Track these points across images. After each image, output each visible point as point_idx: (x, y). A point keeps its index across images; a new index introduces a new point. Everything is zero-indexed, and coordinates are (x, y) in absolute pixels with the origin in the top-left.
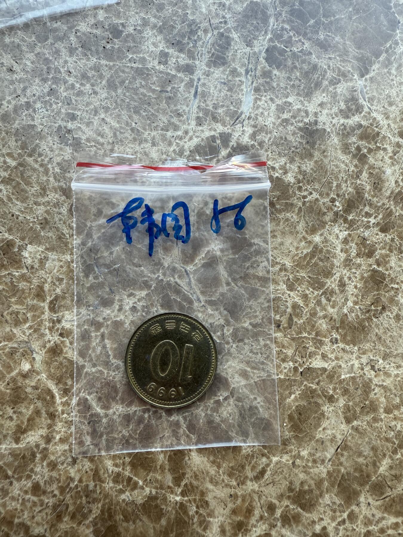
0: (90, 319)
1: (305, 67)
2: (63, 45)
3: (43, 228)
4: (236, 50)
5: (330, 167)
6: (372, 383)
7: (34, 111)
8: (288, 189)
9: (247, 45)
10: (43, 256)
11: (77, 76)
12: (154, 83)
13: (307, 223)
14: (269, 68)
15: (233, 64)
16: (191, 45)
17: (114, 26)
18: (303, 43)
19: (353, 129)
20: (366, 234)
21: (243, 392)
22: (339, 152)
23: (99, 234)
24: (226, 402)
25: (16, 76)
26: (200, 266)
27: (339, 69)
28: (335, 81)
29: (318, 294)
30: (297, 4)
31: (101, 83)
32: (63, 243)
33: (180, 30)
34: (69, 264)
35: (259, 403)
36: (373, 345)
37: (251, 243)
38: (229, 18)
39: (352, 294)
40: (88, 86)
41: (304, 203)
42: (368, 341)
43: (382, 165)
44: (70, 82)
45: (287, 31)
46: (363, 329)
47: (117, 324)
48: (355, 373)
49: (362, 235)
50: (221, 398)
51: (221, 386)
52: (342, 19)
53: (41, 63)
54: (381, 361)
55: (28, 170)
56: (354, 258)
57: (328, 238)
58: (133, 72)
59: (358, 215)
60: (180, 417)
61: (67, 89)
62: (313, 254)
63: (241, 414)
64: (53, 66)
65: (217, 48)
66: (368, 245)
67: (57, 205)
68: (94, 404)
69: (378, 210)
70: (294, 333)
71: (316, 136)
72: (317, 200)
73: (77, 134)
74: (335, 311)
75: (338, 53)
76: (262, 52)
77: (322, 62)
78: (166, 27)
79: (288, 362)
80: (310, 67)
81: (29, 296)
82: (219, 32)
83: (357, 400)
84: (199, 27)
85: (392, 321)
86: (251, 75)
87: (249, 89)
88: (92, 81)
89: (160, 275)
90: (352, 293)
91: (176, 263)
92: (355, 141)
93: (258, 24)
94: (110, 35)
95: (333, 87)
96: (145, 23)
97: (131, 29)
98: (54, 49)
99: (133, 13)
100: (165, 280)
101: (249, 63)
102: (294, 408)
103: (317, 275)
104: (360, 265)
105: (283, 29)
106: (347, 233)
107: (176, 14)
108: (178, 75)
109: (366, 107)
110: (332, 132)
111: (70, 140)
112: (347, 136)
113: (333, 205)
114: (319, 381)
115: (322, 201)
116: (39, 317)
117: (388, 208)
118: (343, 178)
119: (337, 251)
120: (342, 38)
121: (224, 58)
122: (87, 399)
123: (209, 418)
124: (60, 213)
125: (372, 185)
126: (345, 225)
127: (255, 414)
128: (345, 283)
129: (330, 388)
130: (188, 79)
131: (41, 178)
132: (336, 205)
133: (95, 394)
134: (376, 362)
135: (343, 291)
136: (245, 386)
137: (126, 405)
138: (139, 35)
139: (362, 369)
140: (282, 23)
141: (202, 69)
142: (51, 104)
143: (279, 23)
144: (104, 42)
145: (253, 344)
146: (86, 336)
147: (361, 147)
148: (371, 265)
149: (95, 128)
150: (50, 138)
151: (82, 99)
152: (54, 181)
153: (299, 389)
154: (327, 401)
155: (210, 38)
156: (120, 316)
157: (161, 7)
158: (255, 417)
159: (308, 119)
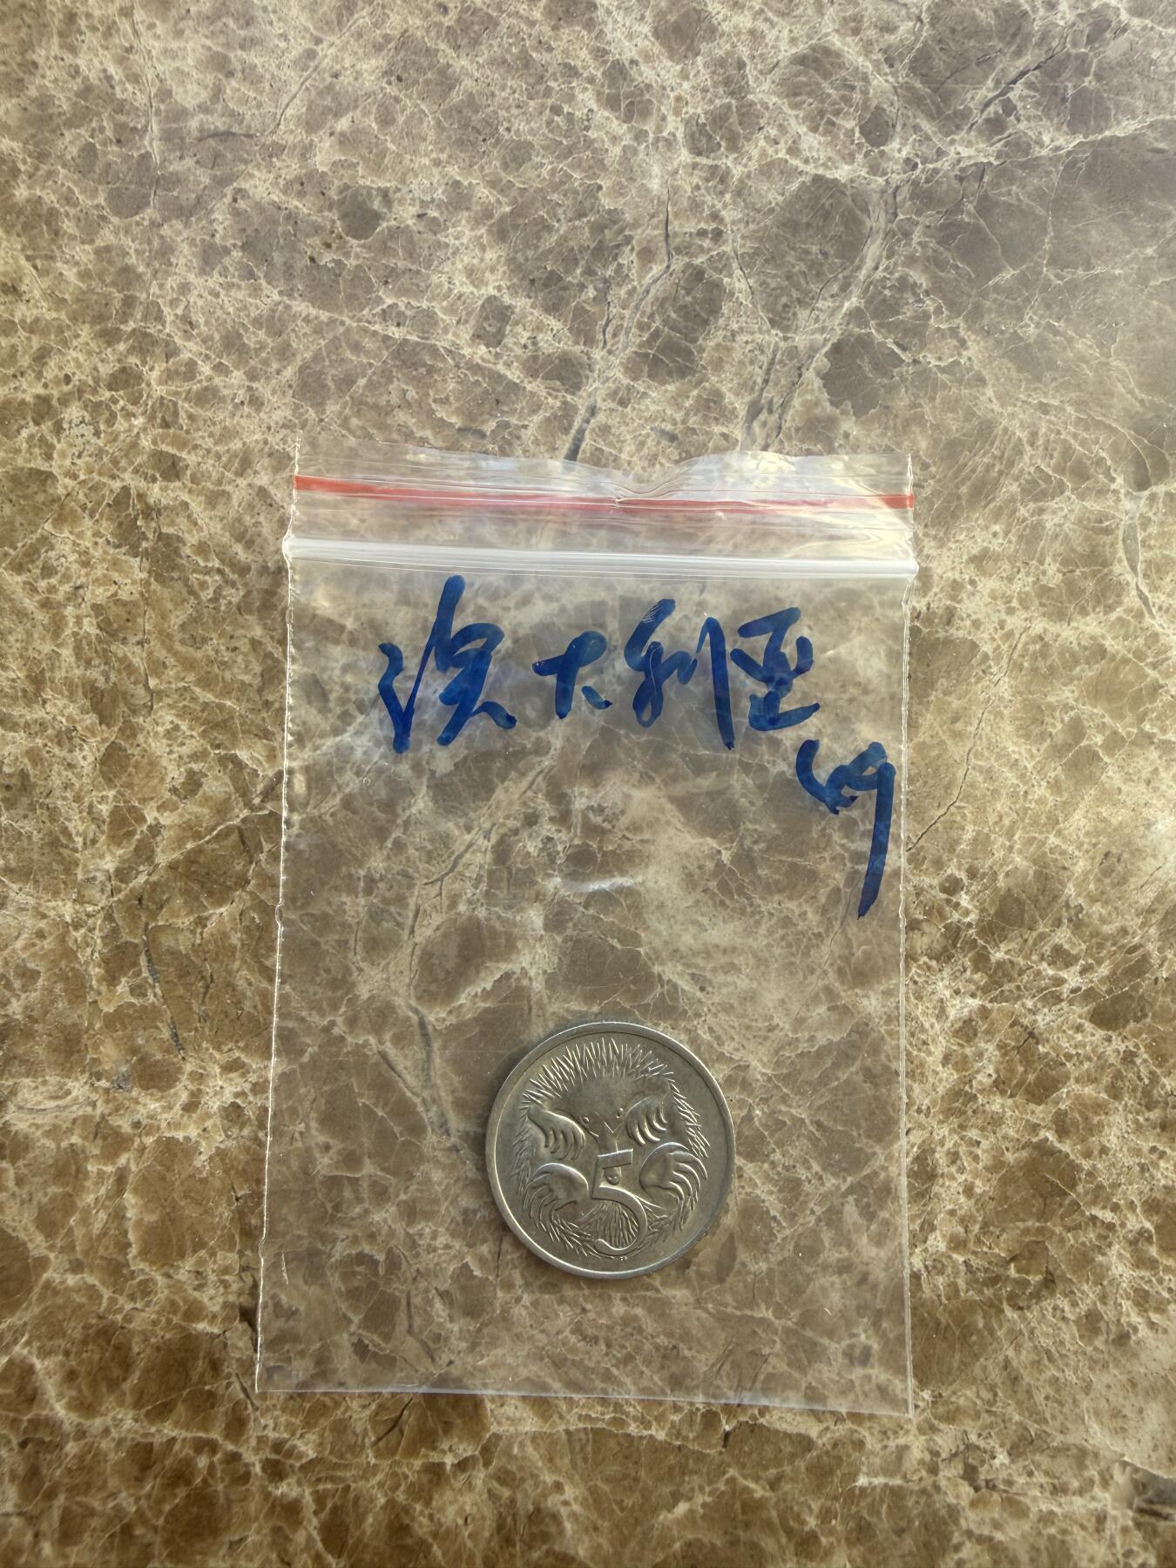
0: (93, 1117)
1: (953, 423)
2: (185, 235)
3: (9, 803)
4: (733, 335)
5: (966, 774)
6: (956, 1522)
7: (58, 429)
9: (773, 323)
11: (212, 338)
12: (447, 398)
13: (849, 945)
14: (828, 408)
15: (714, 379)
16: (591, 293)
17: (356, 194)
18: (963, 343)
19: (1071, 659)
20: (1043, 1019)
21: (524, 1458)
22: (1008, 727)
23: (176, 855)
24: (463, 1477)
25: (23, 307)
26: (470, 1016)
27: (1067, 451)
28: (1044, 486)
29: (838, 1188)
30: (970, 207)
31: (278, 372)
32: (62, 861)
33: (565, 238)
34: (64, 928)
35: (566, 1503)
36: (987, 1396)
37: (650, 975)
38: (733, 223)
39: (952, 1213)
40: (237, 376)
41: (852, 878)
42: (973, 1381)
43: (1146, 798)
44: (185, 356)
45: (915, 294)
46: (964, 1337)
47: (173, 1151)
48: (905, 1477)
49: (1025, 1022)
50: (449, 1460)
51: (458, 1421)
52: (1114, 279)
53: (108, 279)
54: (1002, 1458)
56: (982, 1091)
57: (908, 1008)
58: (385, 353)
59: (1026, 950)
60: (307, 1492)
61: (169, 376)
62: (845, 1053)
63: (500, 1527)
64: (144, 296)
65: (673, 315)
66: (1041, 1057)
67: (66, 737)
68: (50, 1388)
69: (1100, 946)
70: (729, 1298)
71: (940, 663)
72: (897, 874)
73: (172, 523)
74: (882, 1254)
75: (1073, 395)
76: (817, 351)
77: (1013, 416)
78: (521, 221)
79: (689, 1390)
80: (968, 426)
82: (688, 265)
84: (628, 240)
85: (1069, 1333)
86: (764, 424)
88: (252, 363)
89: (339, 1020)
90: (949, 1207)
91: (397, 994)
92: (1071, 702)
93: (825, 254)
94: (338, 224)
95: (1032, 506)
96: (458, 198)
97: (407, 214)
98: (156, 243)
99: (426, 161)
100: (349, 1039)
101: (766, 381)
102: (677, 1546)
103: (845, 1123)
104: (996, 1121)
105: (904, 285)
106: (975, 1003)
107: (562, 183)
108: (529, 387)
109: (1134, 592)
110: (998, 658)
111: (147, 539)
112: (1045, 677)
113: (948, 901)
114: (780, 1478)
115: (915, 880)
117: (1135, 948)
118: (1001, 817)
119: (930, 1059)
120: (1101, 345)
121: (690, 353)
122: (30, 1370)
123: (397, 1515)
124: (70, 766)
125: (1098, 860)
126: (977, 977)
127: (545, 1537)
128: (934, 1169)
129: (810, 1508)
130: (558, 404)
131: (37, 644)
132: (958, 904)
133: (60, 1357)
134: (987, 1457)
135: (923, 1196)
136: (535, 1438)
137: (148, 1414)
138: (430, 236)
139: (934, 1470)
140: (904, 264)
141: (608, 379)
142: (113, 417)
143: (896, 265)
144: (316, 241)
145: (589, 1307)
146: (68, 1169)
147: (1086, 724)
148: (1035, 1128)
149: (232, 514)
150: (87, 523)
151: (209, 414)
152: (73, 660)
153: (707, 1489)
154: (792, 1547)
155: (655, 281)
156: (185, 1127)
157: (518, 155)
158: (545, 1547)
159: (924, 601)
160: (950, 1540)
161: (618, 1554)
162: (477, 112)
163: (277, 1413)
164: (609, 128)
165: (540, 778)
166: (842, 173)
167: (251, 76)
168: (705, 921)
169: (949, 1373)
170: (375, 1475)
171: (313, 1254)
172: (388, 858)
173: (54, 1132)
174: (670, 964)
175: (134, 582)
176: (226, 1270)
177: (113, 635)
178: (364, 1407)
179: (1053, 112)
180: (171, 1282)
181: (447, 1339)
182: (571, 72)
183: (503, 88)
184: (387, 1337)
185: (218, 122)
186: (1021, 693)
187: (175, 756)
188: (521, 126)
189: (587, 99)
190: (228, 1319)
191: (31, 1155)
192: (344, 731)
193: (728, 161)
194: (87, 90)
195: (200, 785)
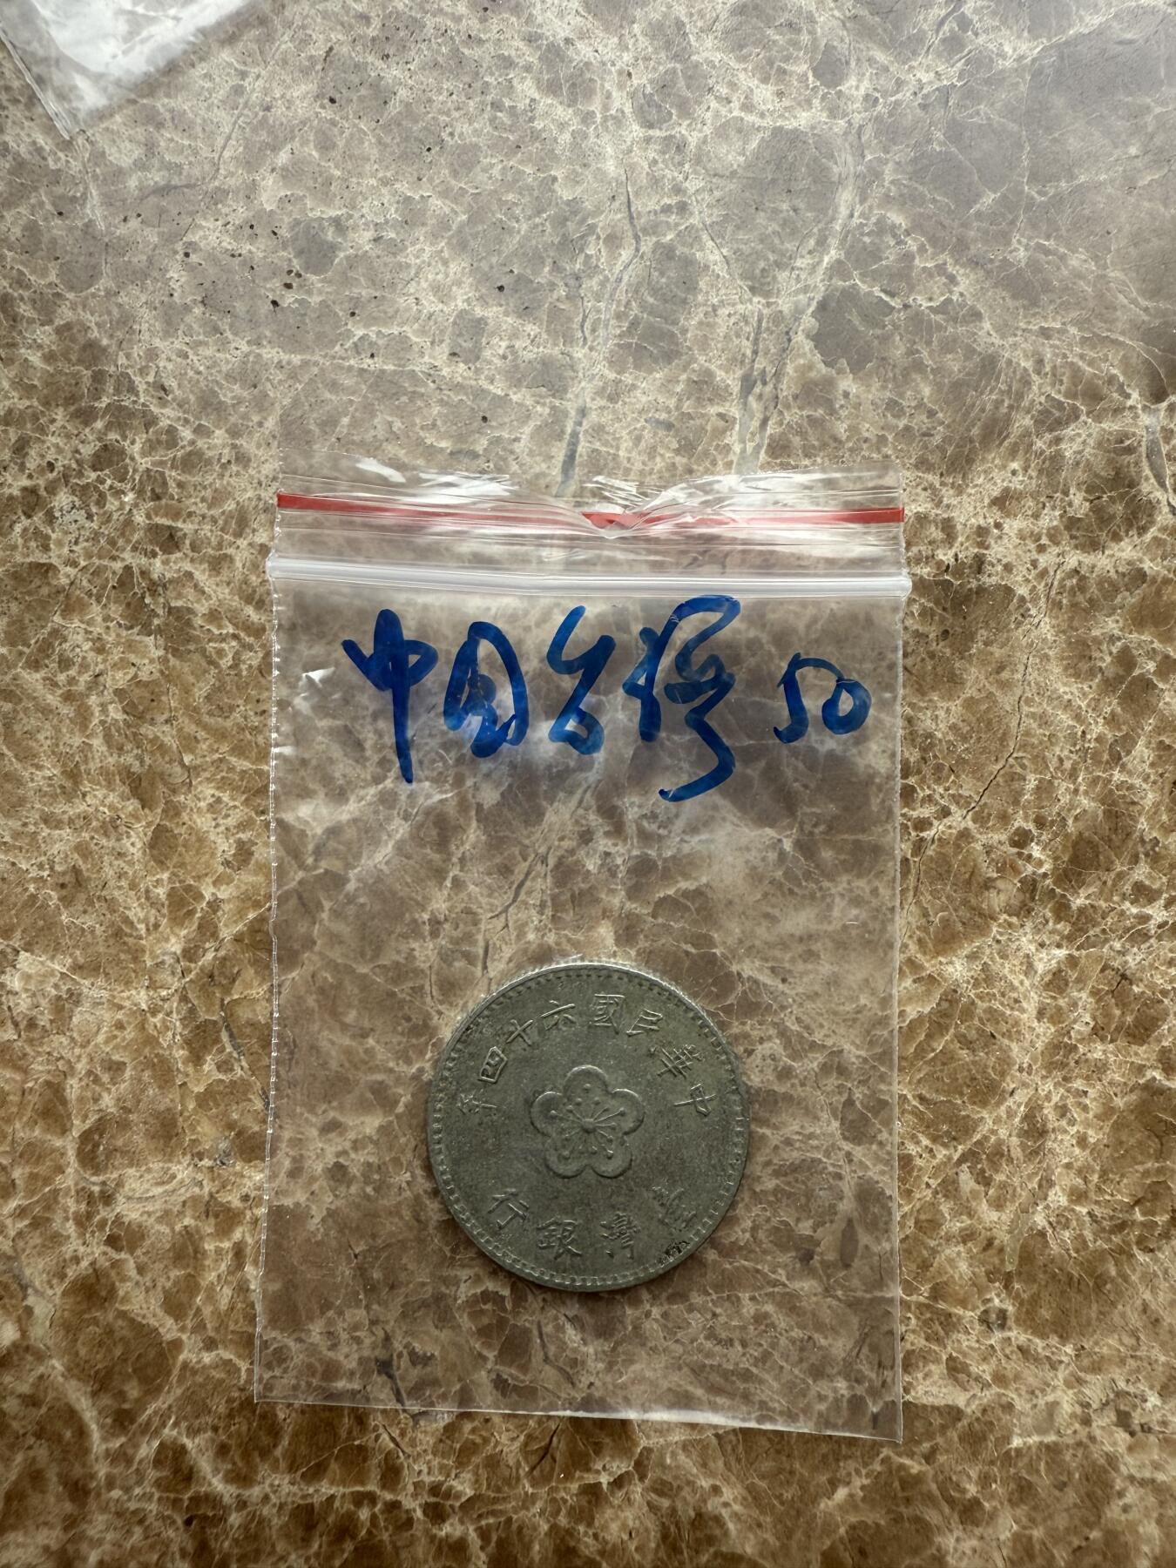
0: (201, 1197)
1: (955, 364)
2: (144, 298)
3: (67, 901)
4: (715, 310)
5: (1020, 723)
6: (1116, 1469)
7: (50, 518)
8: (867, 797)
9: (752, 289)
10: (65, 988)
11: (187, 402)
12: (434, 425)
13: (925, 914)
14: (824, 369)
15: (702, 359)
16: (562, 292)
17: (308, 227)
18: (952, 279)
19: (1110, 588)
20: (1134, 959)
21: (678, 1467)
22: (1056, 669)
23: (240, 927)
24: (620, 1494)
27: (1076, 373)
28: (1057, 414)
29: (950, 1158)
30: (939, 135)
31: (260, 424)
32: (128, 951)
33: (527, 238)
34: (141, 1017)
35: (726, 1505)
36: (1133, 1341)
37: (729, 975)
38: (697, 192)
39: (1068, 1166)
40: (220, 436)
41: (919, 846)
42: (1113, 1329)
44: (164, 423)
45: (894, 236)
46: (1098, 1287)
47: (286, 1219)
48: (1059, 1432)
49: (1116, 964)
50: (604, 1479)
51: (607, 1440)
52: (1098, 186)
53: (74, 358)
54: (1153, 1400)
55: (26, 710)
56: (1081, 1041)
57: (995, 968)
58: (364, 387)
59: (1106, 892)
60: (471, 1529)
61: (151, 447)
62: (938, 1023)
63: (665, 1536)
64: (112, 369)
65: (651, 300)
66: (1137, 998)
67: (111, 827)
68: (205, 1465)
70: (856, 1282)
71: (979, 612)
72: (965, 835)
73: (179, 596)
74: (1004, 1218)
75: (1074, 314)
76: (802, 312)
77: (1015, 346)
78: (479, 228)
79: (831, 1378)
80: (970, 365)
81: (19, 1114)
82: (658, 245)
83: (1061, 1522)
84: (592, 228)
86: (760, 397)
87: (750, 446)
88: (232, 419)
89: (428, 1065)
90: (1066, 1161)
92: (1116, 632)
93: (796, 210)
94: (295, 262)
95: (1048, 436)
96: (412, 216)
97: (363, 239)
98: (115, 311)
99: (373, 182)
101: (755, 352)
102: (842, 1530)
103: (948, 1093)
104: (1100, 1068)
105: (882, 228)
106: (1061, 953)
107: (516, 181)
108: (515, 398)
109: (1166, 509)
110: (1035, 600)
111: (157, 616)
112: (1086, 611)
113: (1020, 855)
114: (934, 1451)
115: (983, 839)
116: (47, 1181)
118: (1061, 760)
119: (1024, 1016)
120: (1096, 258)
121: (673, 335)
122: (183, 1450)
123: (562, 1540)
124: (120, 855)
125: (1166, 790)
126: (1058, 926)
127: (711, 1540)
128: (1044, 1126)
129: (969, 1477)
130: (547, 410)
131: (66, 739)
132: (1030, 856)
133: (209, 1434)
134: (1137, 1401)
135: (1037, 1153)
136: (685, 1447)
137: (303, 1475)
138: (389, 259)
139: (1086, 1422)
140: (879, 206)
141: (594, 376)
142: (102, 497)
143: (871, 208)
144: (277, 284)
145: (718, 1311)
146: (186, 1251)
147: (1135, 652)
148: (1140, 1069)
149: (239, 577)
150: (95, 610)
151: (198, 479)
152: (104, 748)
153: (864, 1472)
154: (956, 1517)
155: (626, 267)
156: (293, 1193)
157: (466, 159)
158: (712, 1550)
159: (951, 553)
160: (1112, 1487)
161: (785, 1548)
162: (417, 122)
163: (430, 1457)
164: (555, 113)
165: (588, 794)
166: (802, 120)
167: (181, 122)
168: (776, 912)
169: (1089, 1324)
170: (534, 1503)
171: (439, 1298)
172: (449, 898)
173: (166, 1217)
174: (747, 960)
175: (152, 661)
176: (356, 1327)
177: (141, 717)
178: (513, 1439)
179: (1011, 21)
180: (304, 1346)
181: (583, 1363)
182: (508, 63)
183: (440, 91)
184: (524, 1368)
185: (157, 177)
186: (1064, 632)
187: (222, 829)
188: (464, 128)
189: (527, 88)
190: (366, 1374)
191: (147, 1242)
192: (385, 777)
193: (682, 130)
194: (20, 166)
195: (252, 854)
